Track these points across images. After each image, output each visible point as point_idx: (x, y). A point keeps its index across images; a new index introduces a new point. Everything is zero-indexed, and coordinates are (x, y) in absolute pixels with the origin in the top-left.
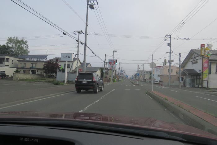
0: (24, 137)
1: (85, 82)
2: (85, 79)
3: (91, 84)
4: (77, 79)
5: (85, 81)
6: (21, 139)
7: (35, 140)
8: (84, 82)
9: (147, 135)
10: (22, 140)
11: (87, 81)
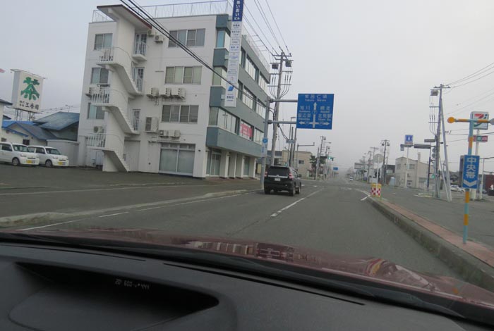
0: (124, 278)
1: (279, 180)
2: (278, 176)
3: (287, 182)
4: (268, 174)
5: (278, 178)
6: (118, 282)
7: (143, 286)
8: (276, 180)
9: (373, 295)
10: (119, 284)
11: (281, 179)
